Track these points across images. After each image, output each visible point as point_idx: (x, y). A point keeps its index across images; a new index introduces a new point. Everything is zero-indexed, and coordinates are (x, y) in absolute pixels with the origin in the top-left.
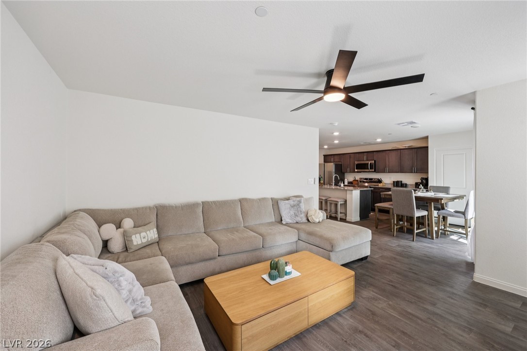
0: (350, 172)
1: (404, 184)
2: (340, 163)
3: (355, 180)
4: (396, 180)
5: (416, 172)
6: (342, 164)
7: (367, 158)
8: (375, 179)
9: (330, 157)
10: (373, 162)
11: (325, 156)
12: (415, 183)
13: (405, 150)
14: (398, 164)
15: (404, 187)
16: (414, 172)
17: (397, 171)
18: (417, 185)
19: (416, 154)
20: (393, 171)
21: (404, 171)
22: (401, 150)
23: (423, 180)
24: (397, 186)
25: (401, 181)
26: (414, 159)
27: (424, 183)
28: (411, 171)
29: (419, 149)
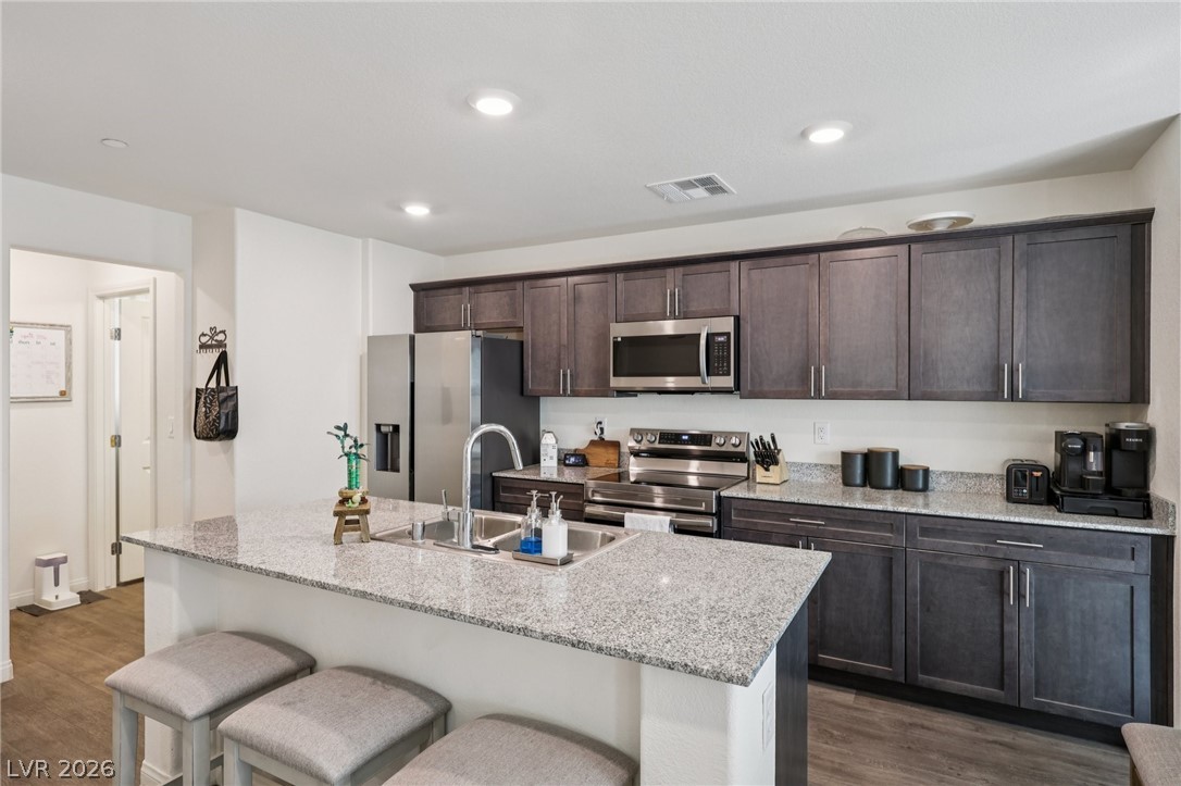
0: (575, 394)
1: (913, 472)
2: (513, 336)
3: (601, 442)
4: (859, 444)
5: (1025, 400)
6: (527, 337)
7: (685, 299)
8: (727, 435)
9: (451, 297)
10: (727, 325)
11: (421, 290)
12: (1009, 470)
13: (943, 245)
14: (894, 339)
15: (917, 490)
16: (1013, 397)
17: (885, 389)
18: (1023, 482)
19: (1024, 272)
20: (859, 389)
21: (935, 389)
22: (913, 246)
23: (1084, 452)
24: (872, 487)
25: (896, 454)
26: (1005, 310)
27: (1093, 473)
28: (988, 387)
29: (1045, 237)
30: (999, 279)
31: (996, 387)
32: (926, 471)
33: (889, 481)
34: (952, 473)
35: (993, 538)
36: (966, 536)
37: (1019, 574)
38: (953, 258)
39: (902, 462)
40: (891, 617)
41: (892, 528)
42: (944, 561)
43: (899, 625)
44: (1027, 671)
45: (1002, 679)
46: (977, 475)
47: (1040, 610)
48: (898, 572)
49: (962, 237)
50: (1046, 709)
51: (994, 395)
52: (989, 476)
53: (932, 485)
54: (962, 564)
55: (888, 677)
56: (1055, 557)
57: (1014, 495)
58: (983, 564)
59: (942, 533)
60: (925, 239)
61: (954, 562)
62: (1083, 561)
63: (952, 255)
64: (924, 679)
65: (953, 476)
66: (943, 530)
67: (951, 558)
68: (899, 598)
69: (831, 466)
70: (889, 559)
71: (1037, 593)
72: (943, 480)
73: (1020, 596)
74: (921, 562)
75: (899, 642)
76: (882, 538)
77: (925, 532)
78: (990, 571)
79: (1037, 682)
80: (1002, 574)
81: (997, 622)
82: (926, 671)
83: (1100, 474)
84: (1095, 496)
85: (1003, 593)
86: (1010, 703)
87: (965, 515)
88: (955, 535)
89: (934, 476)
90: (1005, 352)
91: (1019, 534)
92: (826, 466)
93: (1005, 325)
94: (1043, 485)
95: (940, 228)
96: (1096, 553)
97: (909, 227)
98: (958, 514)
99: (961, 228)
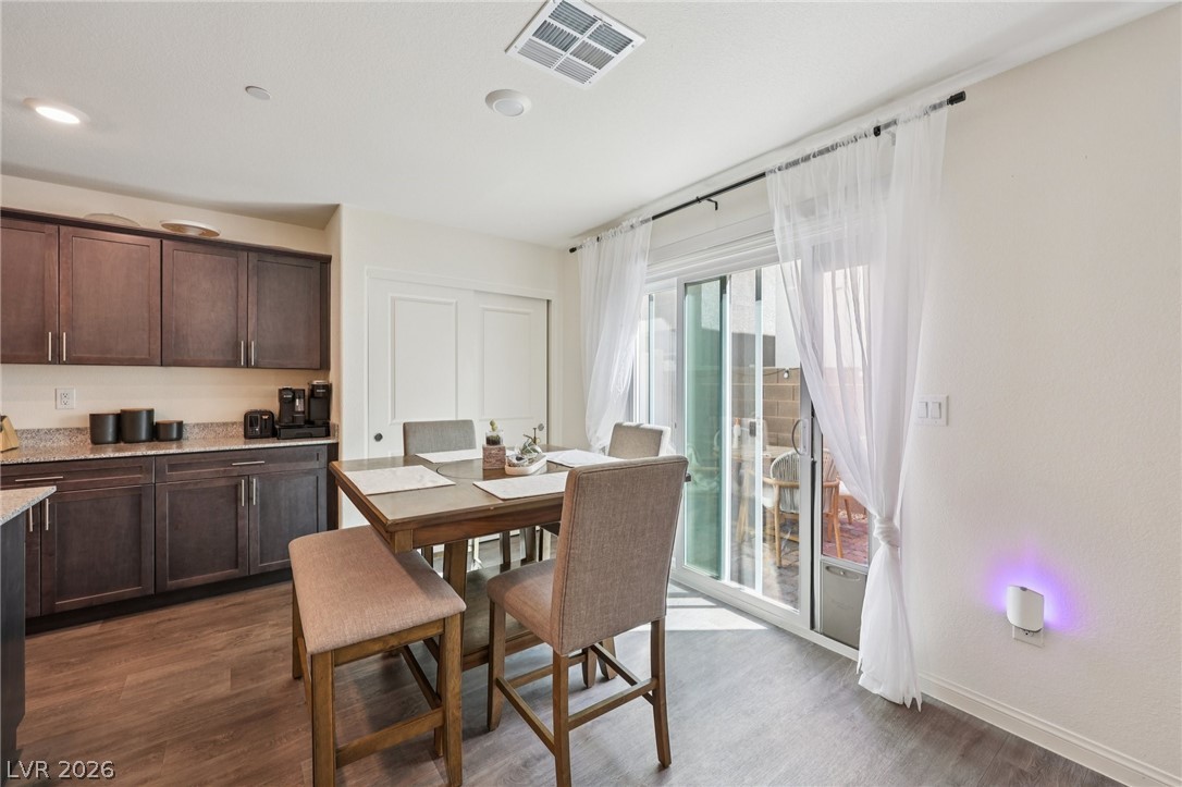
1: (168, 425)
5: (257, 367)
12: (246, 416)
13: (191, 246)
14: (146, 315)
15: (172, 440)
16: (248, 365)
17: (137, 357)
18: (255, 424)
19: (255, 279)
20: (109, 356)
21: (186, 358)
22: (164, 242)
23: (293, 400)
24: (126, 442)
25: (150, 413)
26: (242, 303)
27: (299, 413)
28: (229, 358)
29: (269, 258)
30: (237, 280)
31: (233, 357)
32: (180, 424)
33: (144, 436)
34: (204, 424)
35: (228, 462)
36: (209, 465)
37: (249, 484)
38: (200, 258)
39: (157, 419)
40: (140, 543)
41: (140, 469)
42: (191, 487)
43: (148, 547)
44: (255, 548)
45: (237, 561)
46: (225, 424)
47: (263, 505)
48: (147, 504)
49: (207, 243)
50: (268, 570)
51: (233, 363)
52: (233, 424)
53: (185, 435)
54: (205, 486)
55: (139, 595)
56: (273, 467)
57: (249, 434)
58: (222, 483)
59: (189, 465)
60: (175, 237)
61: (199, 486)
62: (289, 467)
63: (201, 256)
64: (172, 584)
65: (205, 426)
66: (189, 464)
67: (196, 484)
68: (148, 527)
69: (78, 429)
70: (137, 497)
71: (262, 495)
72: (196, 430)
73: (249, 499)
74: (169, 492)
75: (148, 562)
76: (130, 480)
77: (173, 467)
78: (228, 486)
79: (262, 553)
80: (237, 487)
81: (234, 522)
82: (173, 577)
83: (304, 412)
84: (300, 427)
85: (237, 499)
86: (243, 575)
87: (207, 449)
88: (199, 465)
89: (188, 428)
90: (242, 333)
91: (248, 457)
92: (71, 430)
93: (242, 314)
94: (269, 424)
95: (191, 233)
96: (297, 461)
97: (163, 226)
98: (202, 450)
99: (207, 237)
